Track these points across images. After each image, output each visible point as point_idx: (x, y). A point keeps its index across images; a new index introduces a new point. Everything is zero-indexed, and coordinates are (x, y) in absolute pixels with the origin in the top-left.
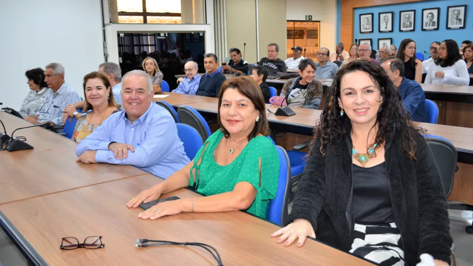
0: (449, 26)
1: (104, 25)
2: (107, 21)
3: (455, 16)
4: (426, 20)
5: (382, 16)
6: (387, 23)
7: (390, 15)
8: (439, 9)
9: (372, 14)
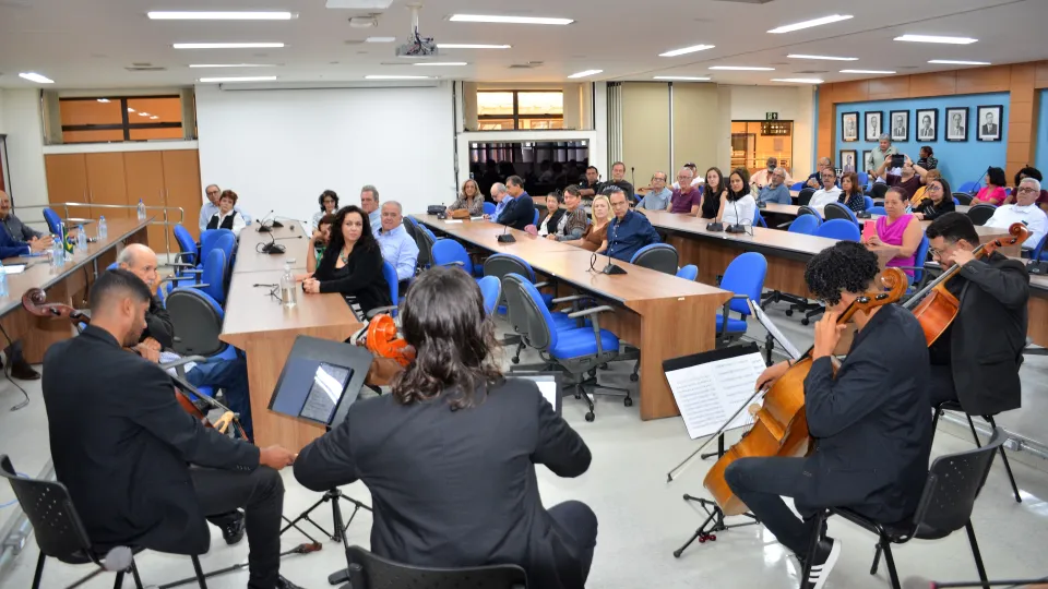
0: (949, 137)
1: (456, 134)
2: (460, 128)
3: (956, 123)
4: (921, 126)
5: (869, 116)
6: (875, 127)
7: (878, 116)
8: (936, 111)
9: (858, 114)
